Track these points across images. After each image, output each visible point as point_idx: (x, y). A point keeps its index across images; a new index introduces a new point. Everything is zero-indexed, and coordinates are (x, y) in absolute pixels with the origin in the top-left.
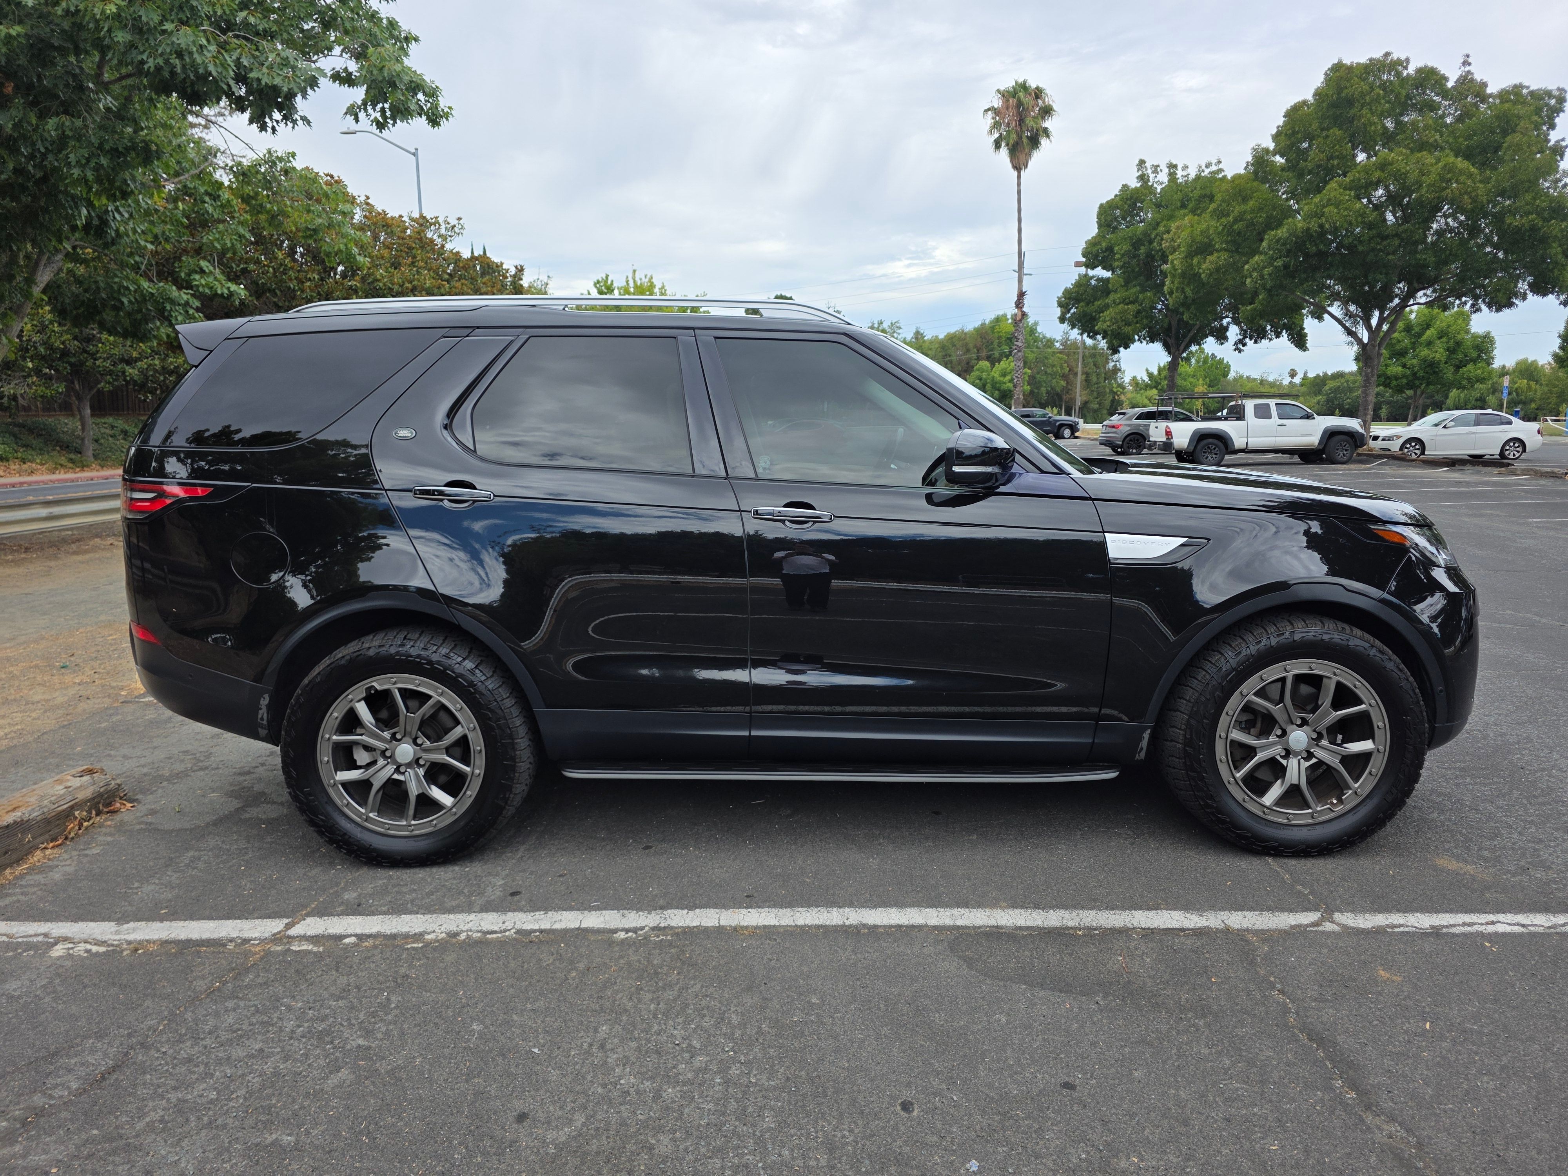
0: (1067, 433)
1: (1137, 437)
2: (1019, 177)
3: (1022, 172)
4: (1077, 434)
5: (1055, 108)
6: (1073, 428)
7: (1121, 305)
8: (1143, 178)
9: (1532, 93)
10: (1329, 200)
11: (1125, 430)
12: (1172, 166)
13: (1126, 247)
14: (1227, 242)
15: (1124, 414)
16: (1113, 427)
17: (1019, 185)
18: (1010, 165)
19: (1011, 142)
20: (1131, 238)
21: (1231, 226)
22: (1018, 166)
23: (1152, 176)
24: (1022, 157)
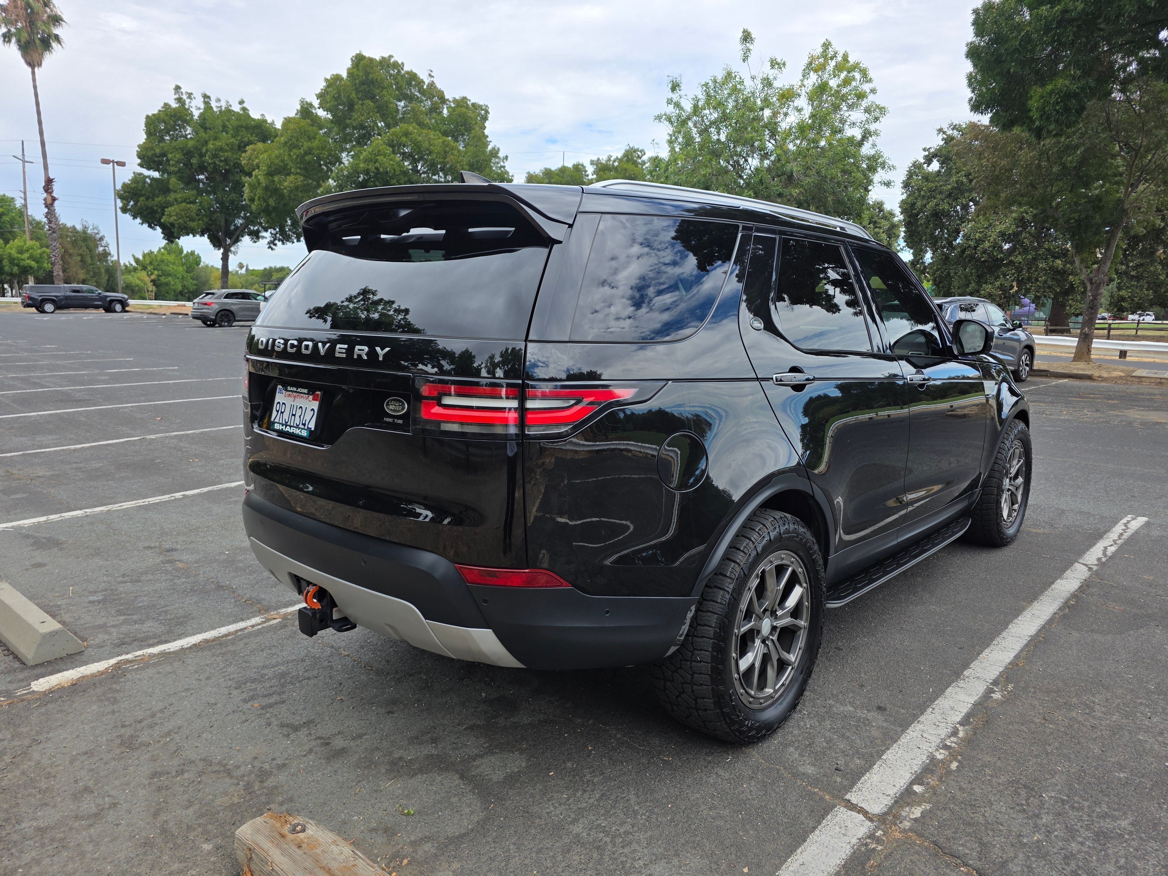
0: (118, 307)
1: (227, 313)
2: (33, 73)
3: (36, 69)
4: (127, 309)
5: (64, 18)
6: (124, 304)
7: (184, 204)
8: (179, 100)
9: (473, 105)
10: (379, 151)
11: (215, 308)
12: (206, 97)
13: (179, 156)
14: (300, 169)
15: (213, 294)
16: (206, 304)
17: (34, 80)
18: (22, 61)
19: (23, 40)
20: (182, 149)
21: (303, 157)
22: (33, 63)
23: (188, 101)
24: (35, 56)
